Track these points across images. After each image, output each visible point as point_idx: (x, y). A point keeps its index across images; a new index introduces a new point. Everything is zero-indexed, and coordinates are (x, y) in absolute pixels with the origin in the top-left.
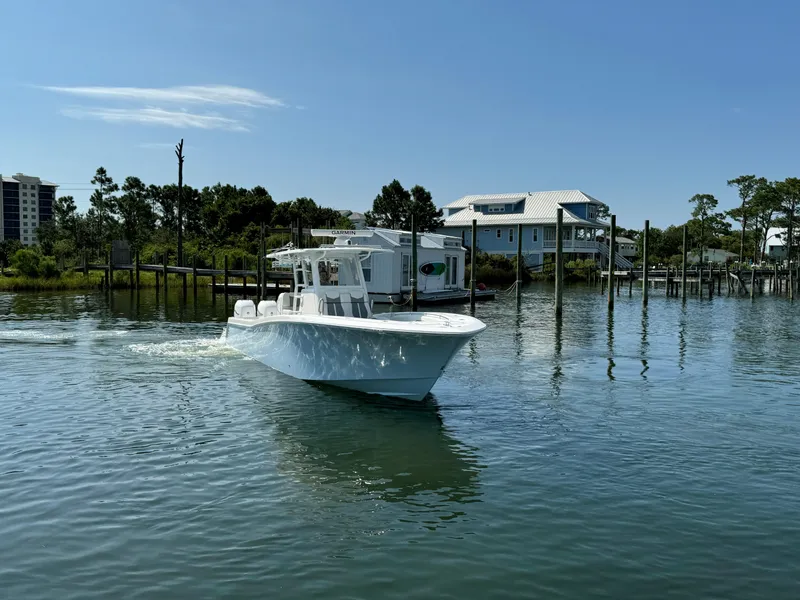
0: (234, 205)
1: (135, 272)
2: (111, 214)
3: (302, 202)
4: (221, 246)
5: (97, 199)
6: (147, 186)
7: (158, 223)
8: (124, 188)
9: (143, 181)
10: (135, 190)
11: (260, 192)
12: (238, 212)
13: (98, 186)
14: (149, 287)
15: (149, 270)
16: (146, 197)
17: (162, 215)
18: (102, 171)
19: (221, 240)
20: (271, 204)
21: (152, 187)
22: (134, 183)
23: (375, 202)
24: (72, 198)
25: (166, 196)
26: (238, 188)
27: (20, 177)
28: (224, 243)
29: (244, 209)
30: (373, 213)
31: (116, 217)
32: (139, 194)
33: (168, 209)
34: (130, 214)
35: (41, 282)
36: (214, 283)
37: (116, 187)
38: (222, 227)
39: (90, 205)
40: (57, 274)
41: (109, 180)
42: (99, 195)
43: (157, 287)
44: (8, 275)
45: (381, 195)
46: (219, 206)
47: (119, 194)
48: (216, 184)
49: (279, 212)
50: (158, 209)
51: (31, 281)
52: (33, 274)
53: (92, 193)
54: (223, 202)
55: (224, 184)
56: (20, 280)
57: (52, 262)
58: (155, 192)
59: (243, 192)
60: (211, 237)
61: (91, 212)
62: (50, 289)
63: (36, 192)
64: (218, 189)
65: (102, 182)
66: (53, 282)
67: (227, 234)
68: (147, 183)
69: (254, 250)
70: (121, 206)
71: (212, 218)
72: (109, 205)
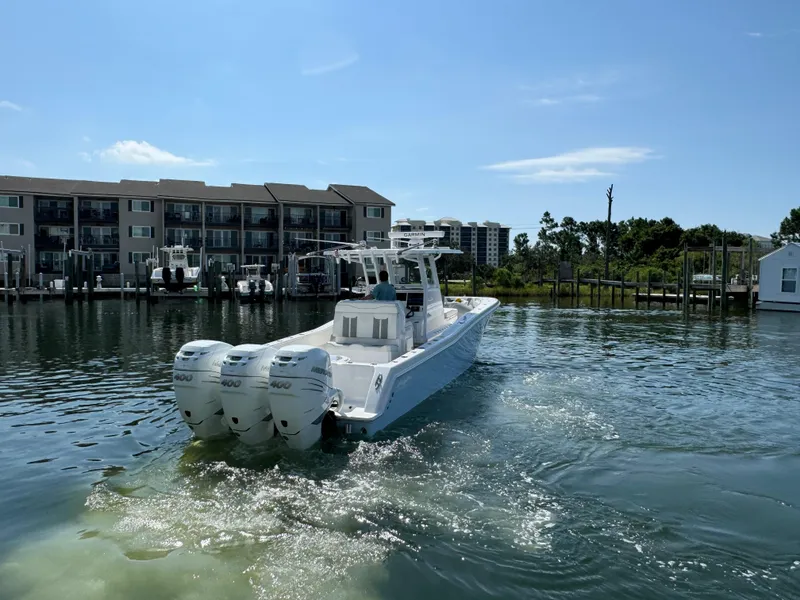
0: (647, 233)
1: (575, 285)
2: (552, 245)
3: (705, 228)
4: (636, 265)
5: (542, 234)
6: (578, 223)
7: (584, 250)
8: (561, 226)
9: (575, 219)
10: (569, 227)
11: (668, 222)
12: (651, 238)
13: (544, 225)
14: (585, 295)
15: (586, 284)
16: (577, 231)
17: (587, 244)
18: (547, 214)
19: (636, 261)
20: (678, 231)
21: (582, 223)
22: (569, 221)
23: (782, 224)
24: (525, 234)
25: (591, 230)
26: (648, 220)
27: (488, 223)
28: (638, 263)
29: (656, 235)
30: (780, 234)
31: (554, 246)
32: (572, 229)
33: (593, 239)
34: (564, 244)
35: (513, 290)
36: (637, 293)
37: (556, 225)
38: (637, 250)
39: (537, 239)
40: (522, 285)
41: (552, 220)
42: (544, 231)
43: (591, 296)
44: (491, 286)
45: (789, 217)
46: (634, 235)
47: (557, 230)
48: (630, 218)
49: (687, 237)
50: (584, 240)
51: (507, 290)
52: (507, 285)
53: (540, 230)
54: (638, 232)
55: (636, 218)
56: (500, 289)
57: (520, 277)
58: (584, 227)
59: (653, 223)
60: (628, 259)
61: (538, 244)
62: (518, 295)
63: (497, 233)
64: (631, 222)
65: (547, 221)
66: (521, 291)
67: (641, 256)
68: (578, 220)
69: (665, 267)
70: (558, 239)
71: (629, 244)
72: (551, 238)
